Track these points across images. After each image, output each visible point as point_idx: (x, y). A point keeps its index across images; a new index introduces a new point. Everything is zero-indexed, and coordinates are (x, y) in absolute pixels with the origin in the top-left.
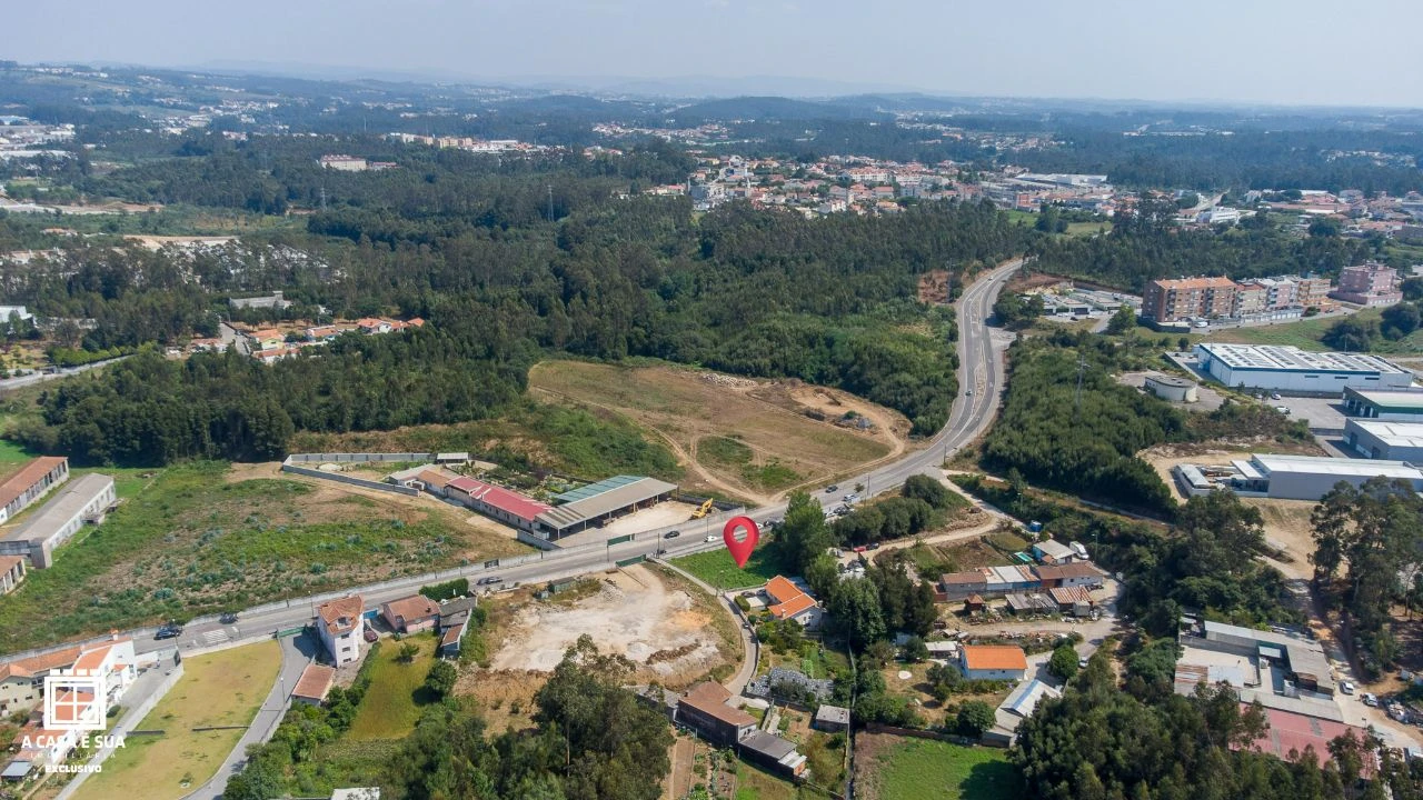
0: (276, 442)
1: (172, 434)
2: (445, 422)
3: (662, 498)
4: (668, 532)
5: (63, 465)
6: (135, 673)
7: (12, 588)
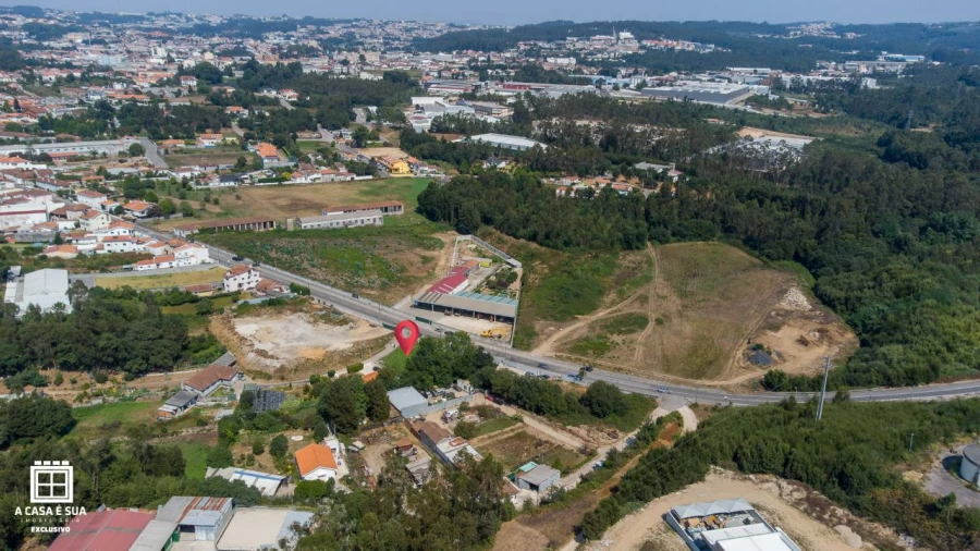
0: (466, 226)
2: (539, 244)
3: (506, 320)
5: (400, 207)
6: (199, 262)
7: (262, 230)
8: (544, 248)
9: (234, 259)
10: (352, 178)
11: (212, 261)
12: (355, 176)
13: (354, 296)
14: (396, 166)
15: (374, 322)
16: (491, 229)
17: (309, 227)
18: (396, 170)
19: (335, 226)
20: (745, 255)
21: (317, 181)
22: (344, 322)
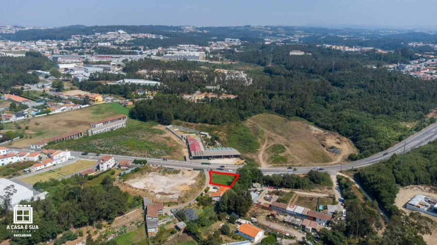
0: (168, 121)
1: (148, 115)
2: (210, 124)
3: (236, 156)
4: (221, 165)
5: (125, 117)
6: (67, 159)
7: (77, 138)
8: (213, 126)
9: (82, 154)
10: (81, 107)
11: (74, 157)
12: (81, 106)
13: (164, 160)
14: (96, 98)
15: (189, 169)
16: (179, 121)
17: (96, 133)
18: (97, 100)
19: (107, 130)
20: (279, 117)
21: (64, 111)
22: (177, 172)
